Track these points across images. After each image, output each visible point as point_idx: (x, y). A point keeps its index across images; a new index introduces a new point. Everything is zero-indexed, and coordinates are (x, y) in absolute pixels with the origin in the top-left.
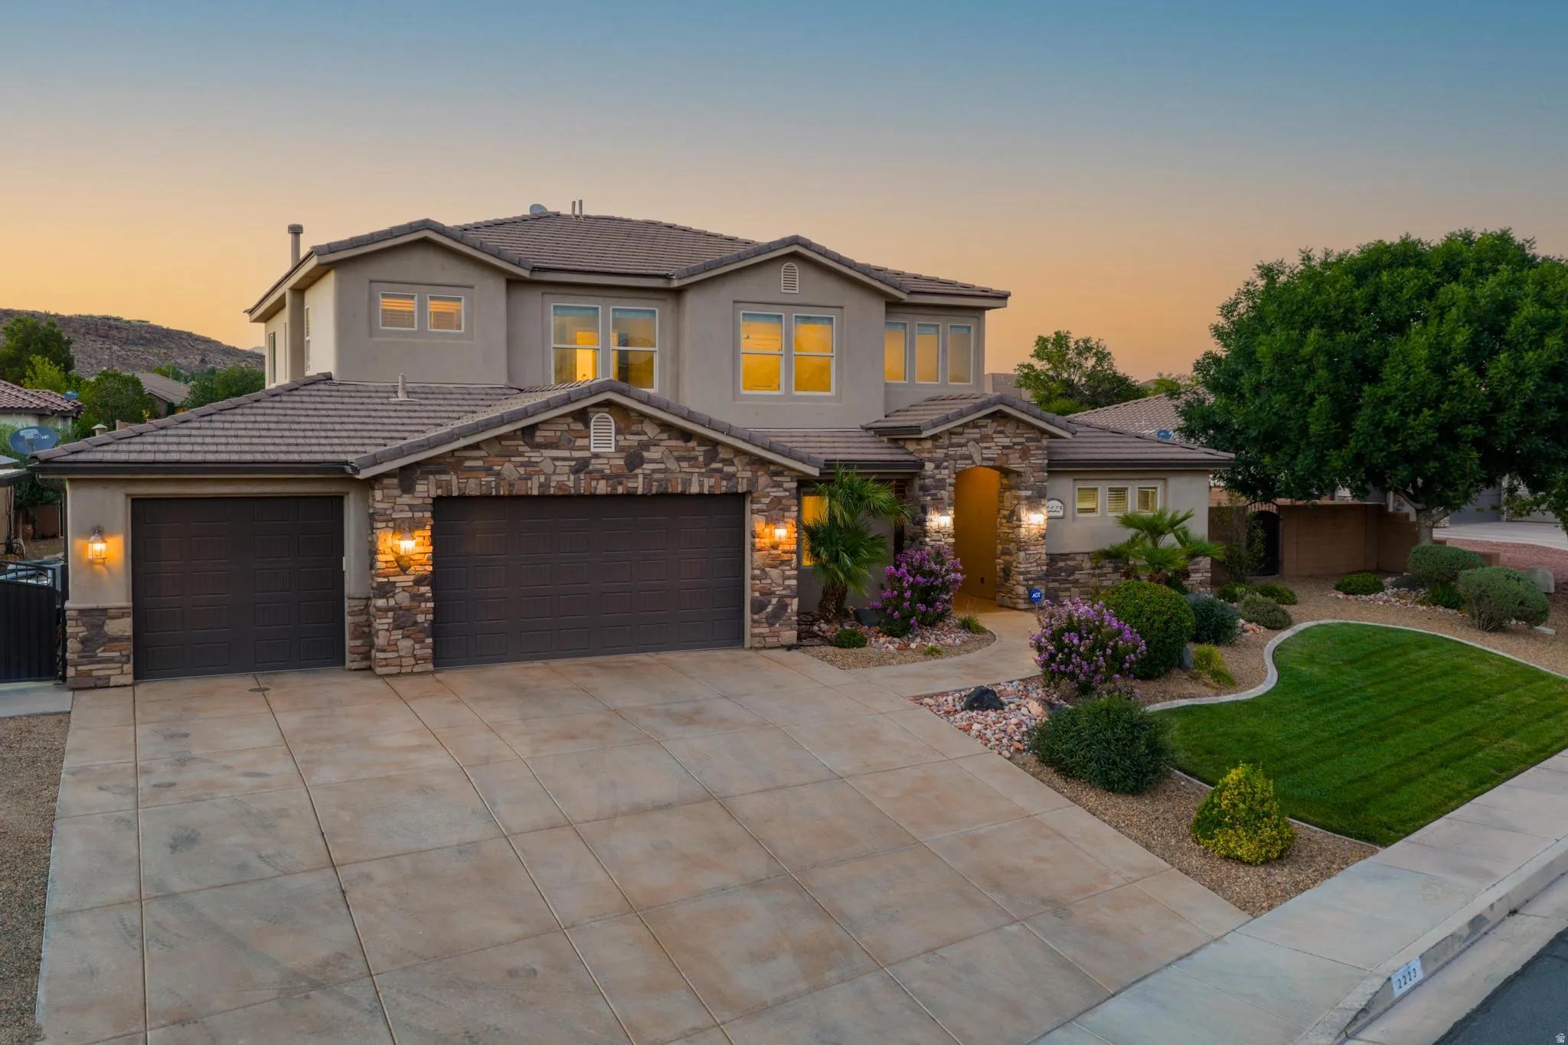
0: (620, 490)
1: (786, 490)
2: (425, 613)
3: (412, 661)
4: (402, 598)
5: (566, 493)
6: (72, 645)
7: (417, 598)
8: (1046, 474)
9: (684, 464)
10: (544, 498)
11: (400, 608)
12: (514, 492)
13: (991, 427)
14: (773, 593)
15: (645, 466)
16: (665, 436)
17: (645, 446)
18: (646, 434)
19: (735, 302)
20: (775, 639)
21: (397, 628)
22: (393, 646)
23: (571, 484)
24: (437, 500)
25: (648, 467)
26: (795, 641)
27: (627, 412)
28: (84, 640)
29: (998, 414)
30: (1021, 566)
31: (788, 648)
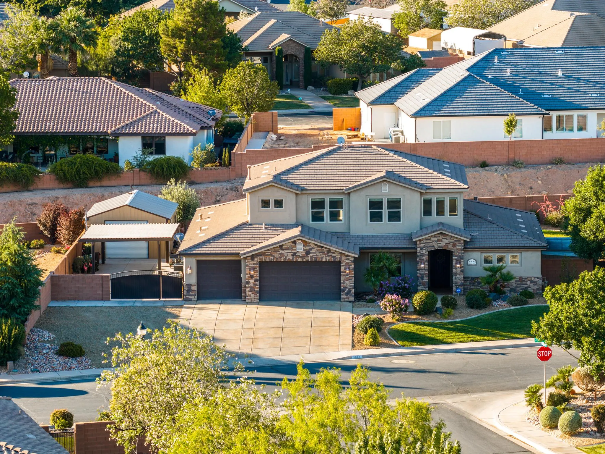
0: (304, 260)
1: (350, 261)
3: (254, 299)
4: (252, 285)
5: (290, 261)
6: (184, 291)
7: (255, 285)
8: (463, 252)
9: (321, 254)
10: (285, 262)
11: (251, 287)
12: (278, 261)
13: (441, 237)
14: (347, 287)
16: (316, 247)
17: (311, 249)
18: (311, 246)
19: (366, 195)
20: (348, 300)
21: (251, 291)
22: (250, 295)
23: (292, 259)
24: (259, 262)
25: (311, 255)
26: (353, 300)
27: (306, 242)
28: (187, 291)
29: (441, 233)
30: (454, 281)
31: (350, 302)
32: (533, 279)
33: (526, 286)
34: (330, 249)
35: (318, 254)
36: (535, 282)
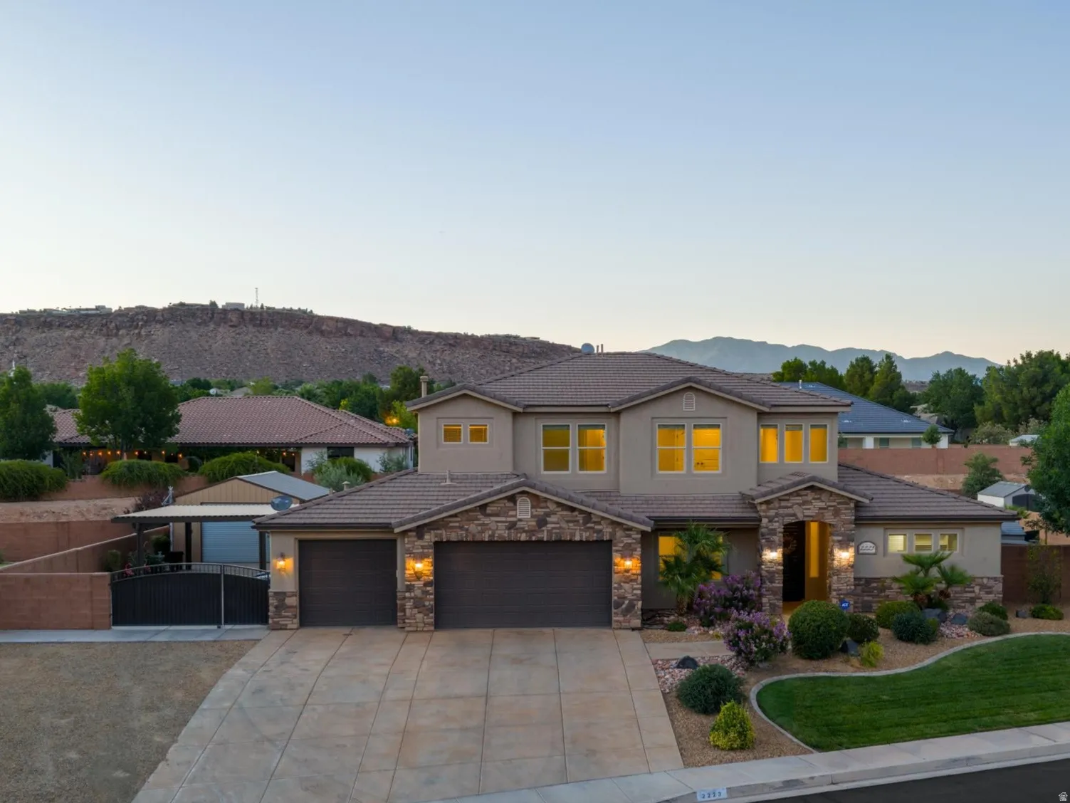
0: (534, 538)
1: (634, 539)
2: (430, 600)
3: (423, 625)
4: (418, 593)
5: (503, 540)
6: (271, 609)
7: (426, 593)
8: (854, 526)
9: (571, 525)
10: (491, 543)
11: (417, 598)
12: (476, 540)
13: (810, 496)
14: (625, 598)
15: (548, 526)
16: (559, 509)
17: (548, 515)
18: (548, 508)
19: (653, 418)
20: (627, 624)
21: (416, 607)
22: (413, 617)
23: (506, 535)
24: (436, 543)
25: (550, 526)
26: (639, 626)
27: (537, 496)
28: (276, 607)
29: (812, 488)
30: (835, 586)
31: (633, 629)
32: (985, 581)
33: (972, 595)
34: (590, 514)
35: (564, 525)
36: (990, 588)
